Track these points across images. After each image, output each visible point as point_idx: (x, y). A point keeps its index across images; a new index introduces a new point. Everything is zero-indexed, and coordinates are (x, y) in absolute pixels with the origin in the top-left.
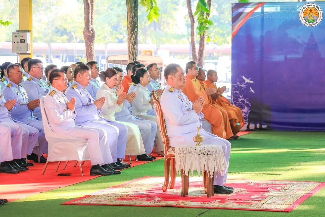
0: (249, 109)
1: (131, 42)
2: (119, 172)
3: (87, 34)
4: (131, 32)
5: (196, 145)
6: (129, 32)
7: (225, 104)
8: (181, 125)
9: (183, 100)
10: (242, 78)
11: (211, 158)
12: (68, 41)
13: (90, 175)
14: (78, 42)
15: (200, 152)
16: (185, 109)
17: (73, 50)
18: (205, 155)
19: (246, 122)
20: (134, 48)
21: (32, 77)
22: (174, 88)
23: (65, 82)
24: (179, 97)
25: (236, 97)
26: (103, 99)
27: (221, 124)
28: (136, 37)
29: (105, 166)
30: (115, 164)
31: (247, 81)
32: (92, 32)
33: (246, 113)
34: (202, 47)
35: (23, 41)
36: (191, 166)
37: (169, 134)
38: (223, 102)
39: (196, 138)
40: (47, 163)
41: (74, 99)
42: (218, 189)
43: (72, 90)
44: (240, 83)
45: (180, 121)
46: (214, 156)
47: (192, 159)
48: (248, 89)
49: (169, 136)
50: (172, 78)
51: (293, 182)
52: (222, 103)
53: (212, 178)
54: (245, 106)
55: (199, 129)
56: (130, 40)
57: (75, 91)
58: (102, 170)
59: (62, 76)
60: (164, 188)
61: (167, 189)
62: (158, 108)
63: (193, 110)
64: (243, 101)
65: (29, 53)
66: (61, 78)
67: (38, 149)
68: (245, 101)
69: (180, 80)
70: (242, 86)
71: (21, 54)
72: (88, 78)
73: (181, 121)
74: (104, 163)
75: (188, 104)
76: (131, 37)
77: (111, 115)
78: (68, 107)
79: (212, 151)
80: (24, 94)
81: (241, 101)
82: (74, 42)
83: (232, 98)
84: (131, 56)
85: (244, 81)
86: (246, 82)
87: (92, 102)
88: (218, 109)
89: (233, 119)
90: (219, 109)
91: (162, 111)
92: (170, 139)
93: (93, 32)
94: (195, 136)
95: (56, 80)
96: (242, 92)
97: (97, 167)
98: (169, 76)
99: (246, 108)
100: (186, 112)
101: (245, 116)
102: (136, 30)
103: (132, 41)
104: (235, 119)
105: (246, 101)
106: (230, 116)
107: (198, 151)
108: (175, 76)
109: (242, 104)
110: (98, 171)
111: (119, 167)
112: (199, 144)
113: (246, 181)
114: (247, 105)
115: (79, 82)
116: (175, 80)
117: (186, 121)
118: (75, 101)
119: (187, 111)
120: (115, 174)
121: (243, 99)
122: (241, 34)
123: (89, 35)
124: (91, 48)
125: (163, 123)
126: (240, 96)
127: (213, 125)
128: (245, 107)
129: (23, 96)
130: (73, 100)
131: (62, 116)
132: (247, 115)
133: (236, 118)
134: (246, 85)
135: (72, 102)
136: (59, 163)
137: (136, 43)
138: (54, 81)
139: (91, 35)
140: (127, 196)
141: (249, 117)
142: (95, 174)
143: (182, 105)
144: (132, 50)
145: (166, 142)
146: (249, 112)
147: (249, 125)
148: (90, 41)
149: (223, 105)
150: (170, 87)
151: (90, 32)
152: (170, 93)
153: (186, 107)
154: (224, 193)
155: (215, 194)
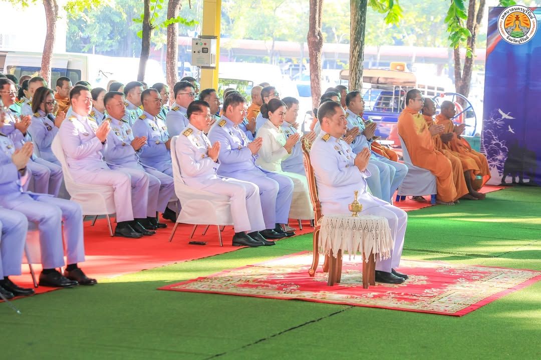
0: (506, 156)
1: (353, 56)
2: (272, 243)
3: (312, 39)
4: (354, 42)
5: (352, 216)
6: (352, 42)
7: (463, 149)
8: (336, 186)
9: (341, 152)
10: (498, 112)
11: (369, 235)
12: (327, 40)
13: (233, 245)
14: (342, 43)
15: (354, 227)
16: (343, 164)
17: (334, 53)
18: (361, 231)
19: (501, 174)
20: (358, 64)
21: (179, 106)
22: (330, 135)
23: (206, 119)
24: (336, 148)
25: (488, 137)
26: (259, 140)
27: (450, 176)
28: (361, 49)
29: (253, 234)
30: (273, 231)
31: (505, 116)
32: (318, 37)
33: (501, 162)
34: (469, 62)
35: (205, 50)
36: (341, 245)
37: (321, 198)
38: (461, 145)
39: (352, 206)
40: (176, 224)
41: (218, 144)
42: (383, 277)
43: (218, 128)
44: (495, 118)
45: (334, 181)
46: (374, 232)
47: (343, 235)
48: (505, 127)
49: (320, 201)
50: (327, 122)
51: (503, 270)
52: (458, 147)
53: (367, 262)
54: (500, 151)
55: (356, 194)
56: (353, 52)
57: (222, 129)
58: (249, 239)
59: (204, 110)
60: (312, 272)
61: (315, 273)
62: (306, 162)
63: (354, 165)
64: (497, 144)
65: (213, 67)
66: (202, 113)
67: (177, 204)
68: (500, 145)
69: (339, 124)
70: (498, 123)
71: (203, 67)
72: (241, 113)
73: (337, 181)
74: (250, 229)
75: (349, 157)
76: (355, 48)
77: (275, 163)
78: (209, 153)
79: (371, 225)
80: (163, 129)
81: (495, 144)
82: (336, 43)
83: (483, 139)
84: (353, 74)
85: (501, 116)
86: (503, 118)
87: (245, 145)
88: (447, 156)
89: (471, 170)
90: (449, 156)
91: (311, 167)
92: (322, 205)
93: (320, 37)
94: (351, 203)
95: (196, 115)
96: (496, 132)
97: (242, 235)
98: (324, 119)
99: (501, 154)
100: (344, 169)
101: (500, 164)
102: (361, 39)
103: (356, 54)
104: (474, 170)
105: (502, 144)
106: (465, 166)
107: (351, 226)
108: (332, 120)
109: (496, 147)
110: (242, 240)
111: (277, 235)
112: (356, 214)
113: (439, 264)
114: (504, 150)
115: (230, 118)
116: (332, 124)
117: (343, 181)
118: (219, 147)
119: (346, 167)
120: (265, 245)
121: (498, 142)
122: (500, 50)
123: (315, 41)
124: (316, 58)
125: (313, 184)
126: (494, 137)
127: (438, 178)
128: (499, 153)
129: (160, 132)
130: (216, 145)
131: (198, 165)
132: (503, 164)
133: (477, 168)
134: (503, 122)
135: (215, 147)
136: (195, 226)
137: (361, 57)
138: (192, 115)
139: (317, 41)
140: (254, 281)
141: (505, 168)
142: (239, 244)
143: (339, 159)
144: (355, 67)
145: (316, 209)
146: (505, 159)
147: (504, 177)
148: (315, 50)
149: (459, 150)
150: (325, 133)
151: (316, 37)
152: (323, 142)
153: (345, 161)
154: (391, 283)
155: (377, 284)
